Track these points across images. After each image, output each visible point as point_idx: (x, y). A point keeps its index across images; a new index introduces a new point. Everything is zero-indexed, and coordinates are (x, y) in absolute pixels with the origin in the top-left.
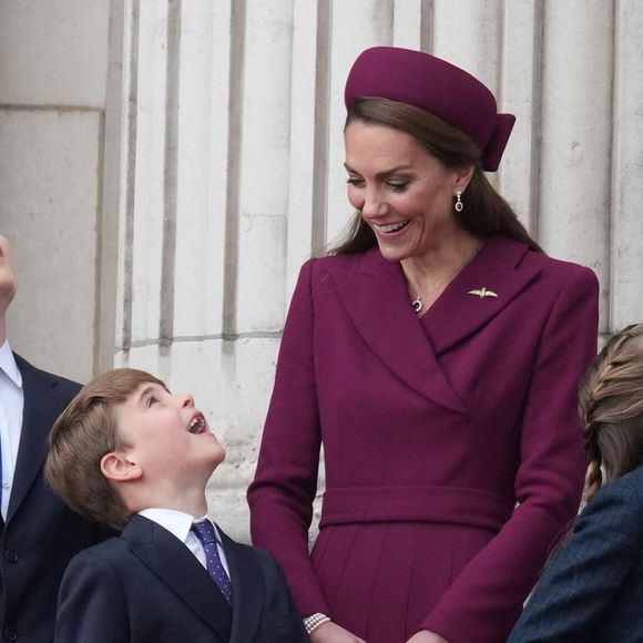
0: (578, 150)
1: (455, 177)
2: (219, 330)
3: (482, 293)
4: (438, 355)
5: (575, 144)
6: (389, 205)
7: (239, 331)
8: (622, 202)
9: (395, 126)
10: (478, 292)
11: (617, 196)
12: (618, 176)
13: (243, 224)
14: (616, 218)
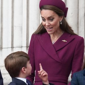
0: (73, 14)
1: (60, 18)
2: (11, 47)
3: (64, 41)
4: (56, 51)
5: (72, 13)
6: (50, 24)
7: (14, 47)
8: (80, 23)
9: (50, 9)
10: (63, 41)
11: (79, 22)
12: (80, 19)
13: (14, 28)
14: (79, 26)
